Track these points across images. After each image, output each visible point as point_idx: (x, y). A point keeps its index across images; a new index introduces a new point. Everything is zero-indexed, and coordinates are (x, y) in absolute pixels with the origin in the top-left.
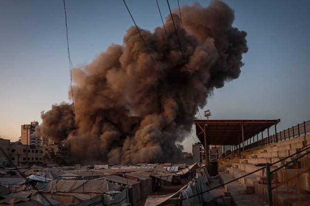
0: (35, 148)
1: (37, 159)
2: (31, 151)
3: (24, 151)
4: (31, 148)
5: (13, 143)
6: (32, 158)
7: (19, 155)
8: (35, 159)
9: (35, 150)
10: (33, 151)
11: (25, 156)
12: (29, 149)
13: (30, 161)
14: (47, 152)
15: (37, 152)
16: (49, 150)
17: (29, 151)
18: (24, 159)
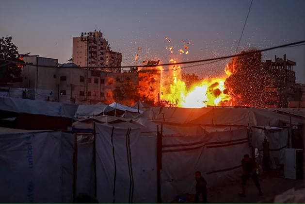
0: (100, 76)
1: (102, 94)
2: (93, 81)
3: (82, 80)
4: (92, 75)
5: (63, 67)
6: (95, 93)
7: (72, 87)
8: (99, 94)
9: (99, 78)
10: (96, 82)
11: (83, 89)
12: (90, 76)
13: (92, 98)
14: (119, 84)
15: (102, 81)
16: (122, 79)
17: (90, 80)
18: (81, 93)
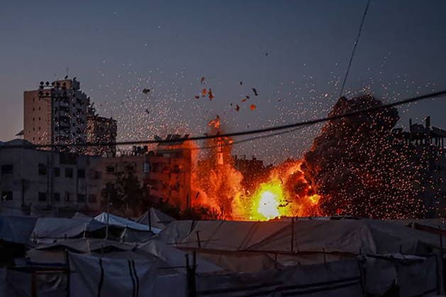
0: (75, 163)
1: (81, 198)
2: (63, 173)
3: (42, 171)
4: (63, 161)
6: (68, 195)
7: (25, 185)
8: (75, 198)
9: (75, 167)
10: (69, 174)
11: (43, 189)
12: (57, 163)
13: (62, 204)
14: (113, 178)
15: (81, 174)
16: (119, 169)
17: (57, 171)
18: (42, 197)
